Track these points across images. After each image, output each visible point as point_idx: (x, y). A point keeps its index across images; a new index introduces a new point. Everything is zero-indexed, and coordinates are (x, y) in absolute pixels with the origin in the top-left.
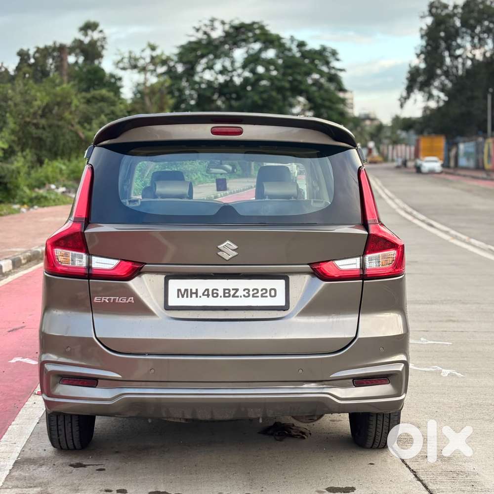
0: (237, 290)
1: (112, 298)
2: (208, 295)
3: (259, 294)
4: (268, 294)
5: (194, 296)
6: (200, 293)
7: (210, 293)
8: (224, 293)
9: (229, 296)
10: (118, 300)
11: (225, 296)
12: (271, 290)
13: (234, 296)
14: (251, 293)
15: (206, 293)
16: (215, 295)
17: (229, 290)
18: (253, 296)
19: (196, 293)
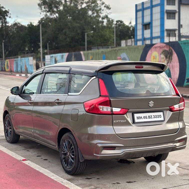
0: (152, 116)
1: (120, 121)
2: (145, 118)
3: (157, 117)
4: (159, 117)
5: (141, 118)
6: (143, 118)
7: (145, 117)
8: (149, 117)
9: (150, 118)
10: (122, 121)
11: (149, 118)
12: (160, 115)
13: (151, 118)
14: (155, 117)
15: (144, 117)
16: (146, 118)
17: (149, 116)
18: (156, 118)
19: (142, 118)
